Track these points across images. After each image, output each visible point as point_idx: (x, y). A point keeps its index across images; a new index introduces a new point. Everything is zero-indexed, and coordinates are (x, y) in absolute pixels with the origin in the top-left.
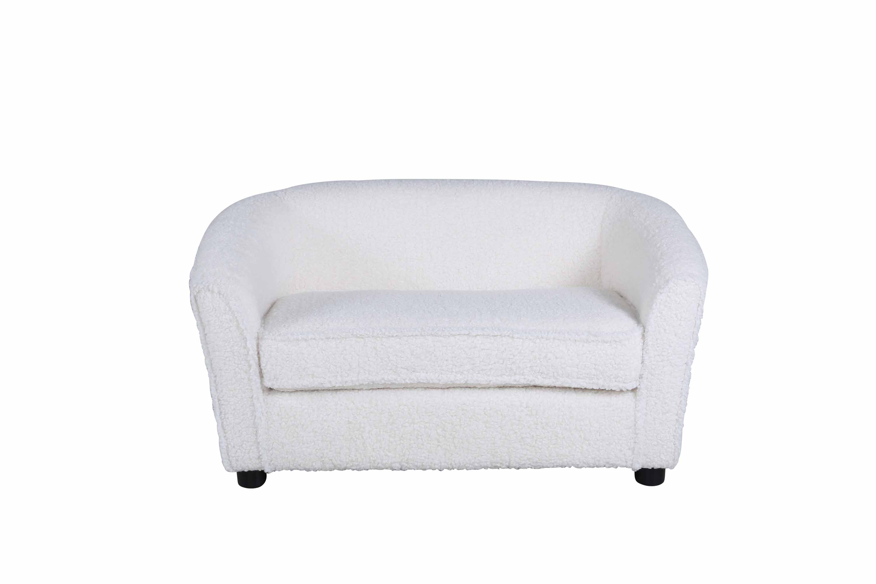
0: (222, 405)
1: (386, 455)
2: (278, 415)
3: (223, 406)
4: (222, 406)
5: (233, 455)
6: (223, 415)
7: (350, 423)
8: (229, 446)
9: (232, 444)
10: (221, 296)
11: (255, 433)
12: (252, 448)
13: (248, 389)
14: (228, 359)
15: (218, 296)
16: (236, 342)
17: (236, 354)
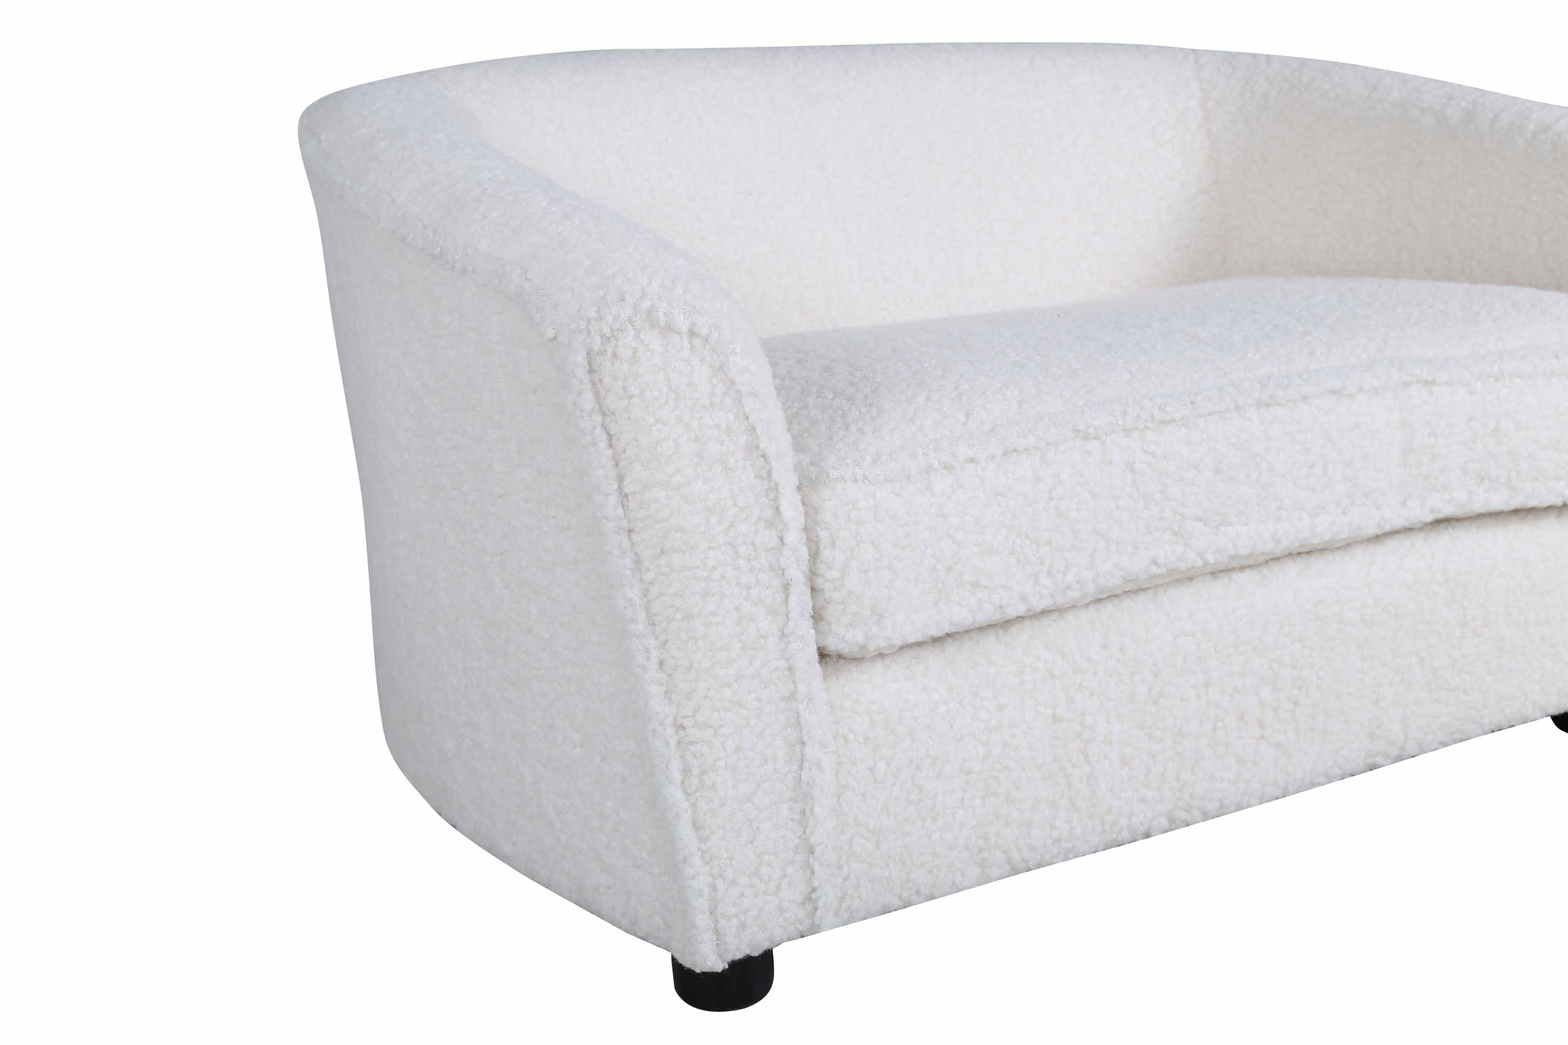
0: (691, 742)
1: (1143, 800)
2: (867, 739)
3: (694, 748)
4: (691, 747)
5: (732, 910)
6: (694, 780)
7: (1056, 719)
8: (720, 884)
9: (729, 874)
10: (697, 342)
11: (797, 817)
12: (790, 870)
13: (777, 669)
14: (717, 575)
15: (686, 344)
16: (742, 509)
17: (742, 550)
